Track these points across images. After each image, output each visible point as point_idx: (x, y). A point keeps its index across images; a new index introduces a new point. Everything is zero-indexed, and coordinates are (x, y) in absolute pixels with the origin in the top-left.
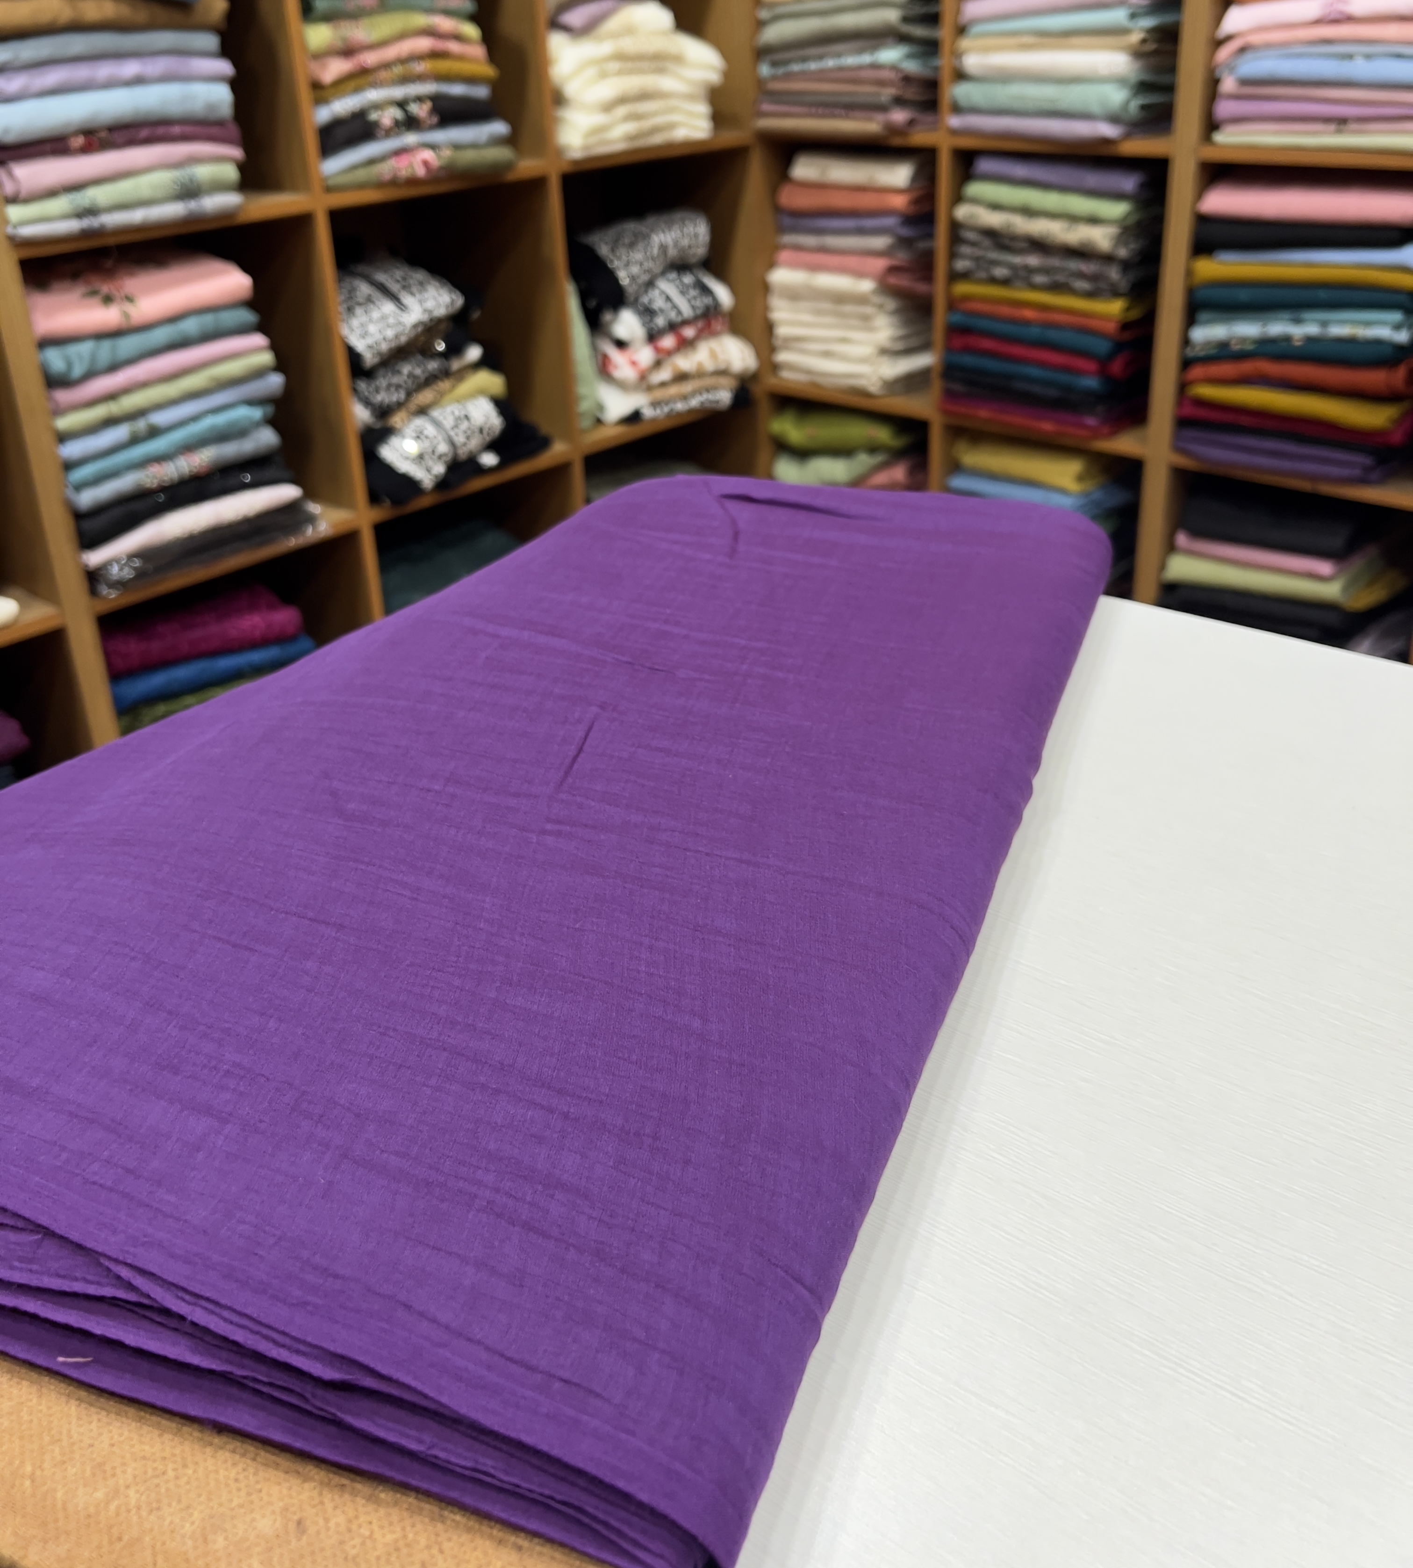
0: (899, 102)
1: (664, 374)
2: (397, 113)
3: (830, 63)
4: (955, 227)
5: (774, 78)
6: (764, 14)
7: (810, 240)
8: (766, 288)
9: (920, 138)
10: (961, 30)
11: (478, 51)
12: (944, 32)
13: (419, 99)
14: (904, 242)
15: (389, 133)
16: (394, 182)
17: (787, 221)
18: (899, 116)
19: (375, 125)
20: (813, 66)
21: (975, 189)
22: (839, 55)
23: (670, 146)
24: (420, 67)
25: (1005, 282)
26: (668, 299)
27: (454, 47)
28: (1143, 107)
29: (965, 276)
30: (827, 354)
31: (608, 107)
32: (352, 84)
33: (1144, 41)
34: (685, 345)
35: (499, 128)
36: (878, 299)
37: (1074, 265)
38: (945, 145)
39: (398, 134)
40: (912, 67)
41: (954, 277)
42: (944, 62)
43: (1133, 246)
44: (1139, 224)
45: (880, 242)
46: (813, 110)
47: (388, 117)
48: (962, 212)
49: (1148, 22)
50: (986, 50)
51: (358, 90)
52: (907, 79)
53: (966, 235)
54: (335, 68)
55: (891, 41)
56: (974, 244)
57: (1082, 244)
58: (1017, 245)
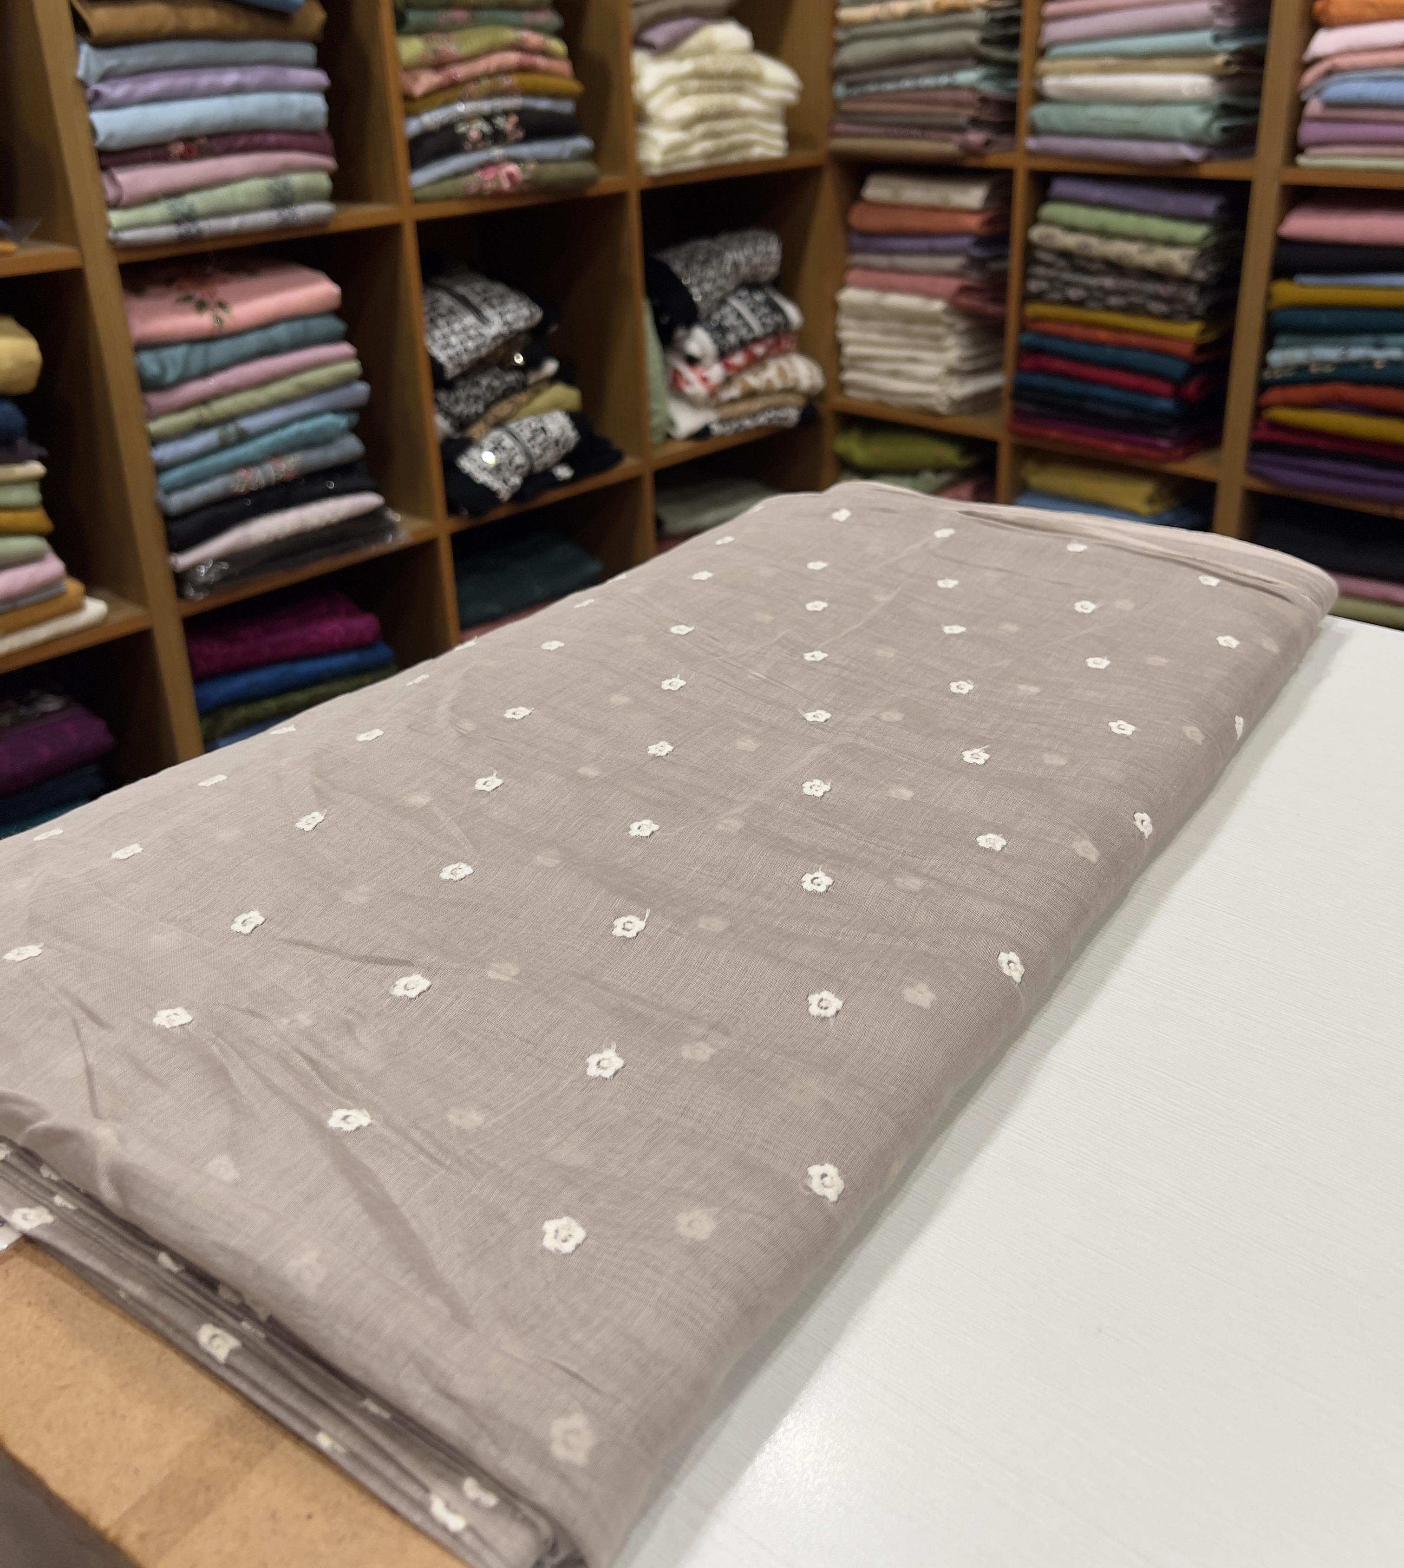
0: (976, 123)
1: (734, 392)
2: (485, 127)
3: (908, 84)
4: (1030, 248)
5: (849, 98)
6: (840, 35)
7: (881, 261)
8: (835, 307)
9: (995, 159)
10: (1041, 53)
11: (564, 67)
12: (1022, 55)
13: (506, 113)
14: (976, 263)
15: (475, 148)
16: (480, 195)
17: (857, 241)
18: (976, 137)
19: (464, 137)
20: (890, 87)
21: (1049, 210)
22: (916, 76)
23: (746, 164)
24: (508, 81)
25: (1080, 304)
26: (739, 316)
27: (541, 62)
28: (1225, 130)
29: (1039, 297)
30: (895, 374)
31: (687, 124)
32: (441, 97)
33: (1228, 63)
34: (755, 363)
35: (582, 143)
36: (948, 319)
37: (1150, 287)
38: (1021, 167)
39: (485, 148)
40: (989, 88)
41: (1027, 297)
42: (1022, 83)
43: (1211, 268)
44: (1216, 247)
45: (953, 263)
46: (889, 130)
47: (476, 130)
48: (1037, 233)
49: (1232, 45)
50: (1066, 72)
51: (447, 103)
52: (984, 100)
53: (1042, 256)
54: (426, 81)
55: (969, 62)
56: (1049, 265)
57: (1161, 266)
58: (1096, 266)
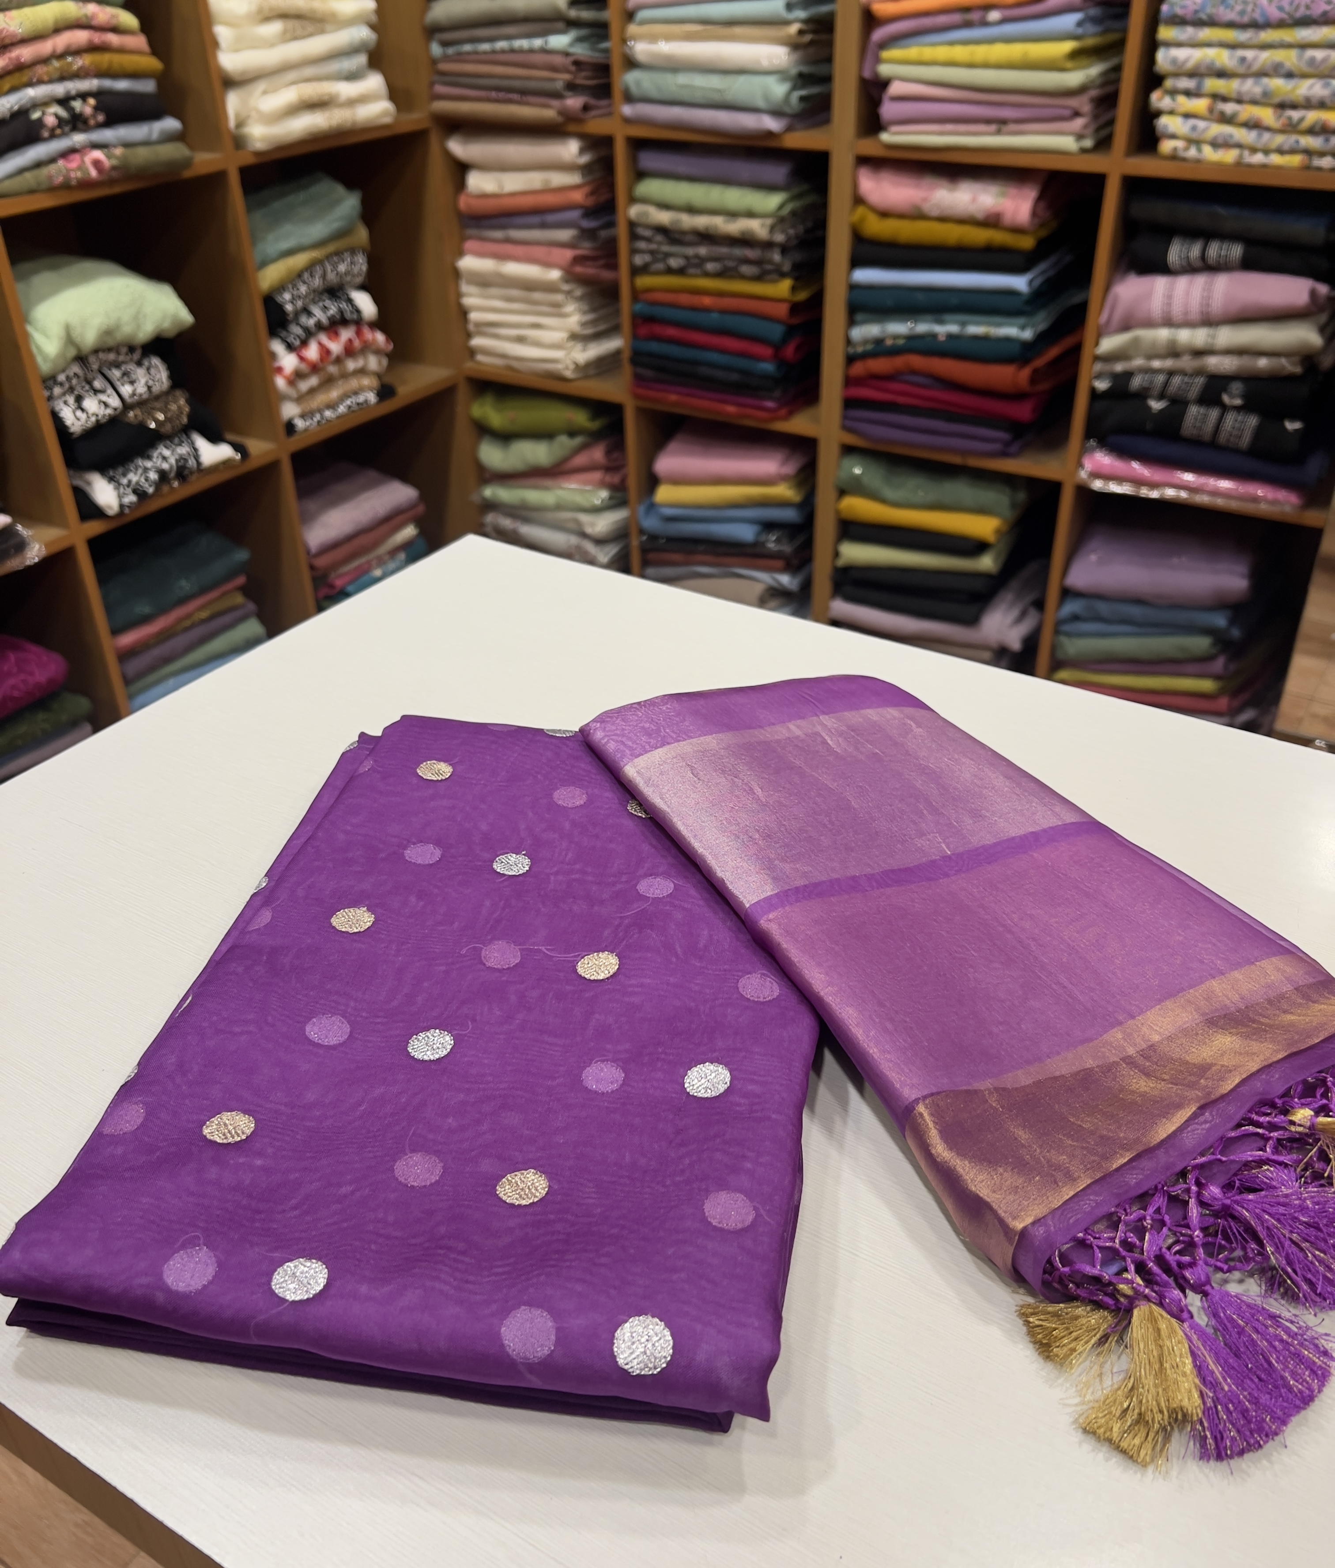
0: (572, 87)
2: (61, 112)
3: (501, 45)
4: (633, 225)
5: (446, 58)
9: (596, 125)
10: (630, 16)
11: (140, 42)
12: (611, 14)
13: (83, 96)
14: (587, 234)
15: (53, 135)
16: (66, 186)
19: (40, 122)
20: (485, 47)
21: (644, 187)
22: (511, 37)
24: (78, 63)
25: (681, 272)
27: (112, 39)
28: (802, 99)
29: (646, 269)
30: (521, 340)
32: (11, 82)
33: (801, 32)
35: (171, 124)
36: (566, 287)
37: (739, 252)
38: (619, 134)
39: (64, 135)
40: (582, 51)
41: (636, 270)
42: (614, 46)
43: (792, 232)
44: (798, 213)
45: (565, 235)
46: (490, 93)
47: (51, 116)
48: (636, 211)
49: (804, 14)
50: (655, 38)
51: (16, 88)
52: (579, 64)
53: (643, 232)
55: (561, 25)
57: (743, 233)
58: (690, 238)
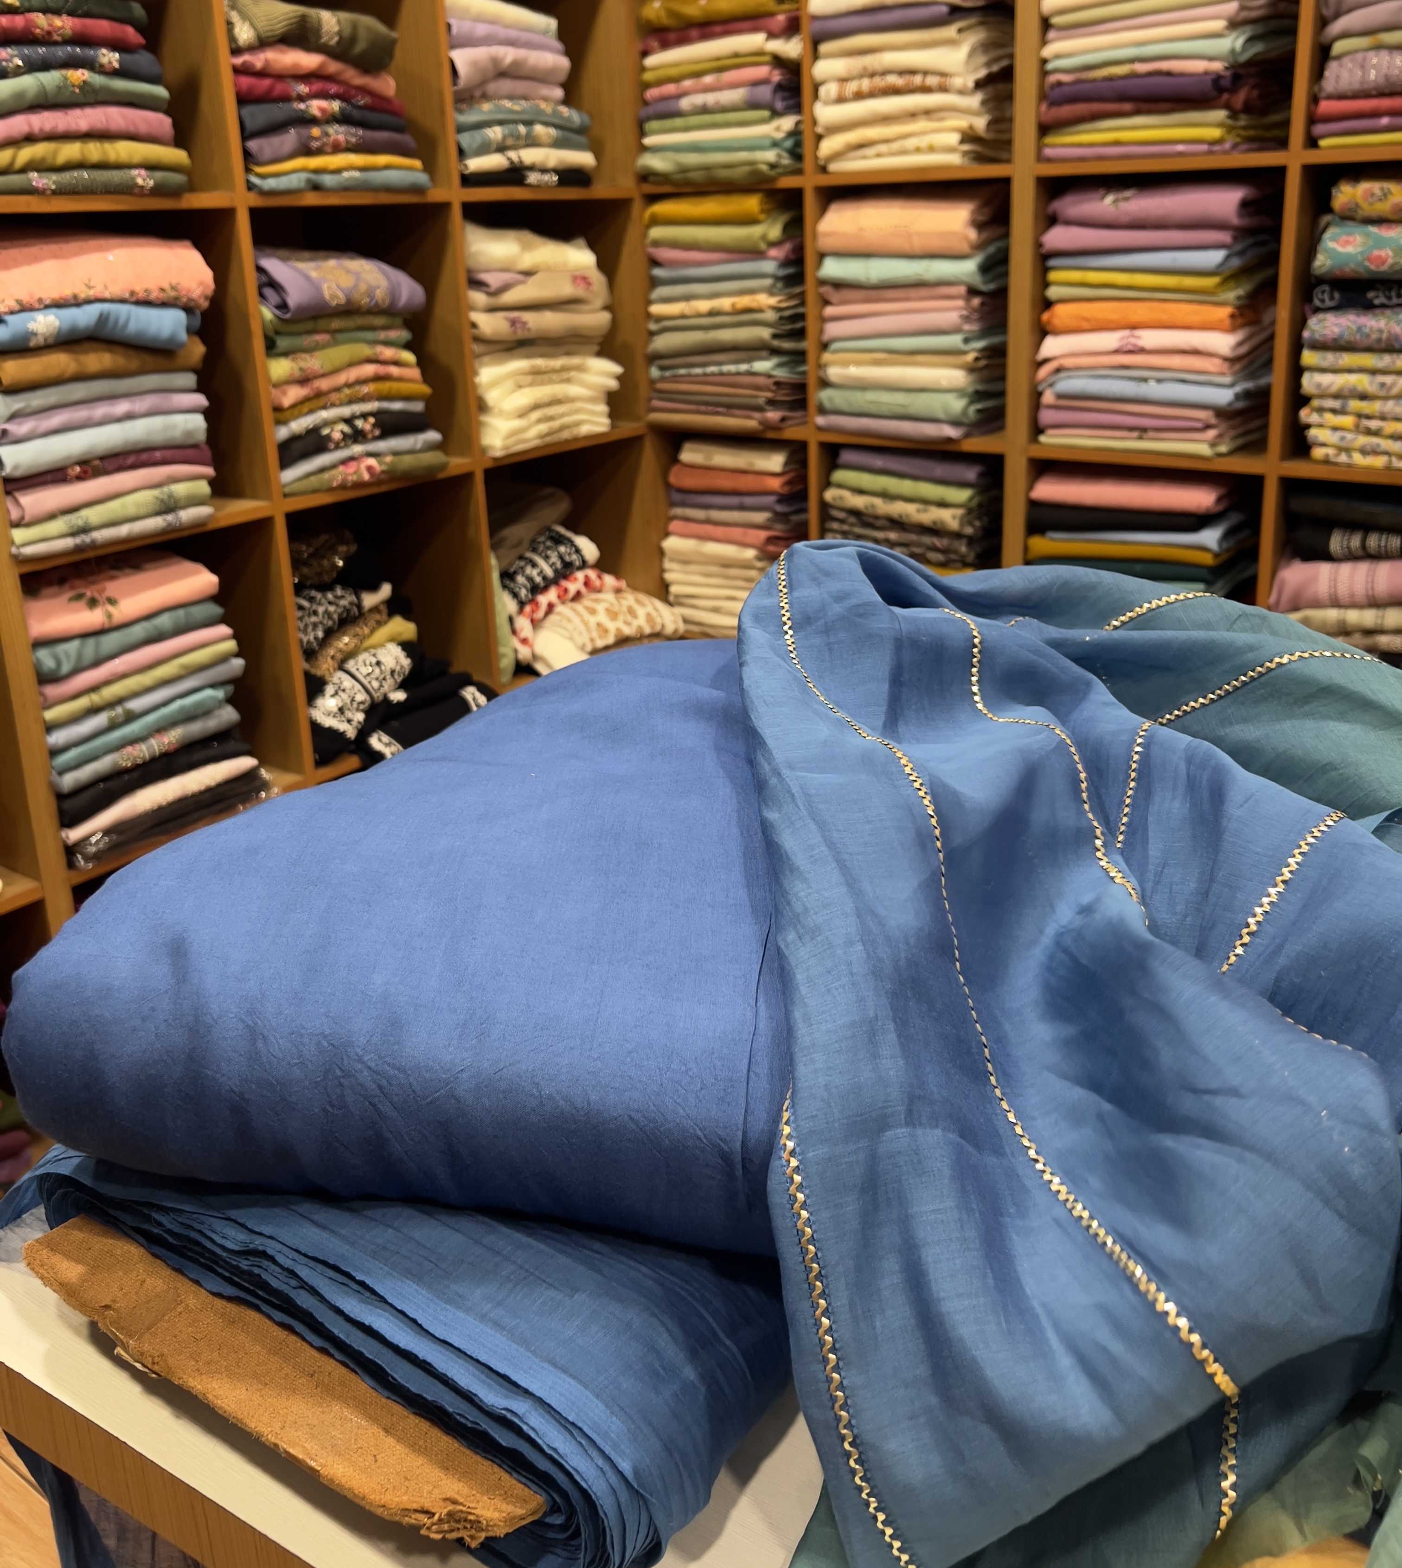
5: (662, 379)
6: (654, 327)
7: (700, 514)
8: (661, 553)
9: (791, 433)
10: (824, 345)
11: (415, 373)
12: (808, 345)
15: (337, 447)
16: (340, 485)
17: (677, 497)
18: (773, 415)
19: (328, 438)
20: (697, 371)
21: (839, 475)
22: (721, 363)
24: (366, 389)
27: (392, 370)
28: (979, 412)
30: (716, 610)
31: (524, 413)
32: (307, 407)
33: (977, 360)
36: (760, 564)
38: (813, 440)
39: (346, 446)
40: (782, 374)
45: (761, 517)
46: (699, 407)
47: (337, 432)
49: (980, 345)
51: (311, 412)
52: (779, 384)
53: (835, 513)
54: (293, 395)
55: (764, 353)
56: (842, 521)
57: (935, 523)
58: (880, 523)
